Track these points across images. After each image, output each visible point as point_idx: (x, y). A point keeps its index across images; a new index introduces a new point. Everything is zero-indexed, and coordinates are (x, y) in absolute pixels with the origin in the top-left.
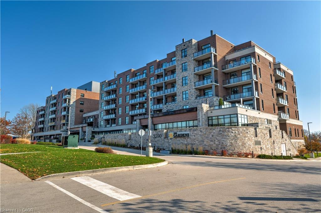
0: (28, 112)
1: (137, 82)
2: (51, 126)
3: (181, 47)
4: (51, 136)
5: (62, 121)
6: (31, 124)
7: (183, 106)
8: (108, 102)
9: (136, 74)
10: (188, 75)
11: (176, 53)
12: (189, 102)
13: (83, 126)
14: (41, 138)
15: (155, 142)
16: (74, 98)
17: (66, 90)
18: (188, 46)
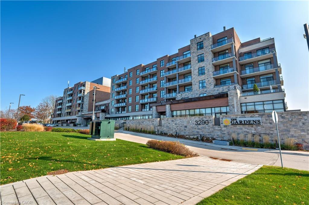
0: (48, 102)
1: (147, 75)
2: (67, 113)
3: (197, 41)
4: (67, 120)
5: (77, 108)
6: (51, 111)
7: (200, 94)
8: (118, 93)
9: (145, 68)
10: (205, 65)
11: (191, 46)
12: (207, 90)
13: (97, 112)
14: (59, 122)
15: (199, 129)
16: (87, 89)
17: (81, 83)
18: (205, 39)
